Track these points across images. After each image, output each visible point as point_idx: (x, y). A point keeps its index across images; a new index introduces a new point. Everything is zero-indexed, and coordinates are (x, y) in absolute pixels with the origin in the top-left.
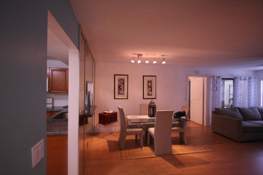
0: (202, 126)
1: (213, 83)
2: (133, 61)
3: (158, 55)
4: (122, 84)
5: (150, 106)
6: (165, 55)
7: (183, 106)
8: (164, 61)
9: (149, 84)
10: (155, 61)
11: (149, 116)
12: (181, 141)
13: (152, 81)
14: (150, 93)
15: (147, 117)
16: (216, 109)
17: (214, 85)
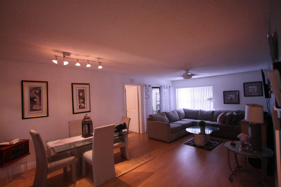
0: (139, 134)
1: (145, 91)
2: (55, 62)
3: (93, 57)
4: (37, 94)
5: (84, 122)
6: (102, 59)
7: (123, 117)
8: (100, 65)
9: (81, 94)
10: (88, 64)
11: (83, 136)
12: (122, 158)
13: (84, 90)
14: (83, 105)
15: (80, 138)
16: (150, 116)
17: (146, 93)
